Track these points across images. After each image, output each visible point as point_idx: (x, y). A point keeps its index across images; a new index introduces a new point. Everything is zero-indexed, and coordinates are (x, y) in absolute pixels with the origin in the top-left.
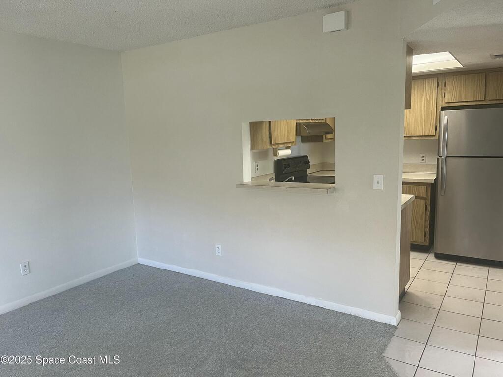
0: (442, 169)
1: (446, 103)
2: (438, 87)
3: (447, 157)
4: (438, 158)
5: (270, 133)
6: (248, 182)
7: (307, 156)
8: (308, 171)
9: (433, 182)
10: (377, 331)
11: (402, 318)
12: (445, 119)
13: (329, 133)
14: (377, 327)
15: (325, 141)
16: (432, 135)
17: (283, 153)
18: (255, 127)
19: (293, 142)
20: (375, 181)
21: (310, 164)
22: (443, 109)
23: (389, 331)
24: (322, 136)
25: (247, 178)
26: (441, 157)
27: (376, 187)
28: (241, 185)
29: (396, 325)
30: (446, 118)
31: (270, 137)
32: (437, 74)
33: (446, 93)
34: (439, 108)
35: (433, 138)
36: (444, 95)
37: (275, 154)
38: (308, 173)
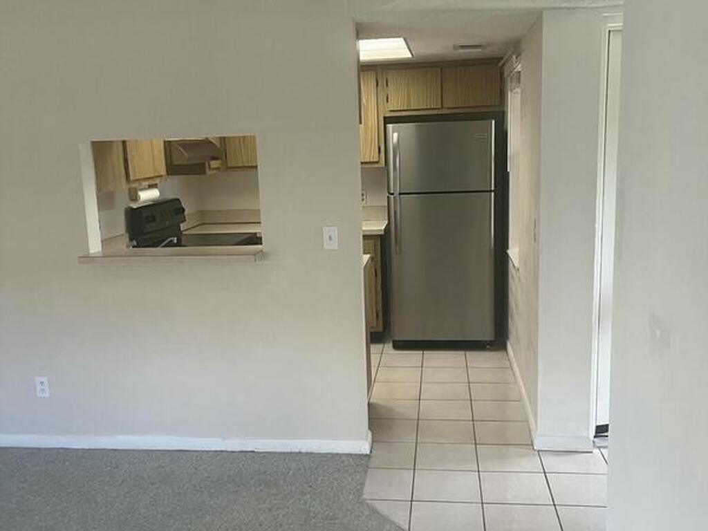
0: (395, 213)
1: (391, 111)
2: (377, 86)
3: (400, 194)
4: (388, 197)
5: (126, 160)
6: (98, 252)
7: (178, 199)
8: (183, 226)
9: (382, 233)
10: (345, 466)
11: (373, 442)
12: (394, 137)
13: (214, 158)
14: (343, 462)
15: (209, 172)
16: (375, 160)
17: (148, 195)
18: (101, 150)
19: (162, 176)
20: (326, 237)
21: (186, 213)
22: (388, 120)
23: (361, 463)
24: (203, 164)
25: (95, 247)
26: (392, 194)
27: (327, 245)
28: (87, 258)
29: (368, 452)
30: (396, 135)
31: (126, 168)
32: (376, 65)
33: (389, 97)
34: (382, 119)
35: (376, 166)
36: (387, 98)
37: (135, 198)
38: (182, 229)
